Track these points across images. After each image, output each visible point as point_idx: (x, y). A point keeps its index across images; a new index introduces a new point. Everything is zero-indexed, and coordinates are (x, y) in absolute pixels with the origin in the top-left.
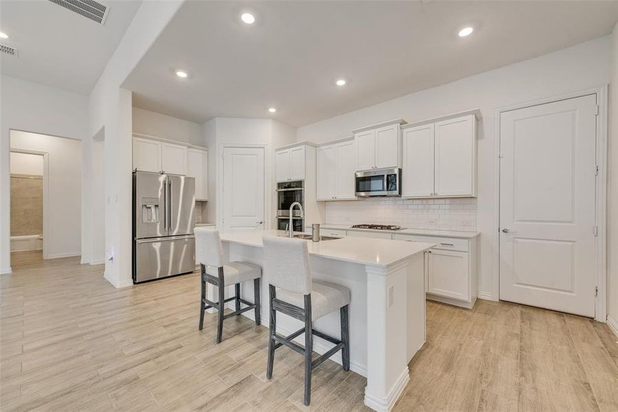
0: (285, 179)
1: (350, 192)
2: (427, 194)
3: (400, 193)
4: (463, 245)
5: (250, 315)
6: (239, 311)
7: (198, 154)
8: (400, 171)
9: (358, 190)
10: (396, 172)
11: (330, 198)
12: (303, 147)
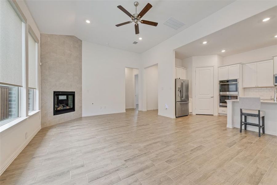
9: (276, 82)
12: (238, 65)
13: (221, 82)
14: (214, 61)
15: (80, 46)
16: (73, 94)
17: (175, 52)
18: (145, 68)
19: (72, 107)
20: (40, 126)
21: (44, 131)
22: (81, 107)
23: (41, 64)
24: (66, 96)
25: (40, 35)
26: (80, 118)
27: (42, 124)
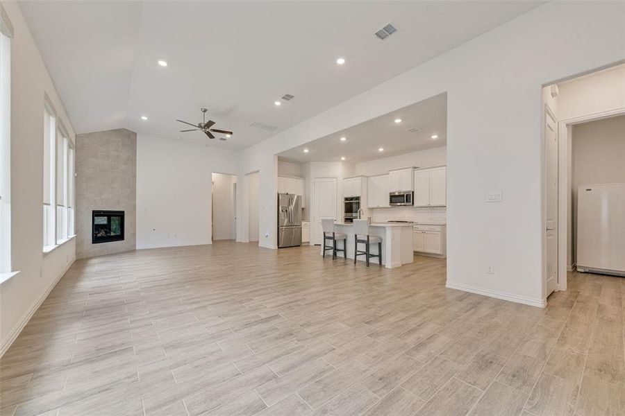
0: (349, 196)
1: (387, 204)
2: (426, 204)
3: (413, 204)
4: (439, 228)
5: (341, 254)
6: (335, 254)
7: (300, 182)
8: (413, 192)
9: (391, 202)
10: (411, 193)
11: (375, 206)
12: (360, 178)
13: (346, 199)
14: (338, 169)
15: (134, 142)
16: (121, 215)
17: (279, 157)
18: (247, 175)
19: (119, 234)
20: (75, 256)
21: (80, 263)
22: (134, 234)
23: (76, 175)
24: (106, 218)
25: (74, 136)
26: (132, 251)
27: (77, 253)
